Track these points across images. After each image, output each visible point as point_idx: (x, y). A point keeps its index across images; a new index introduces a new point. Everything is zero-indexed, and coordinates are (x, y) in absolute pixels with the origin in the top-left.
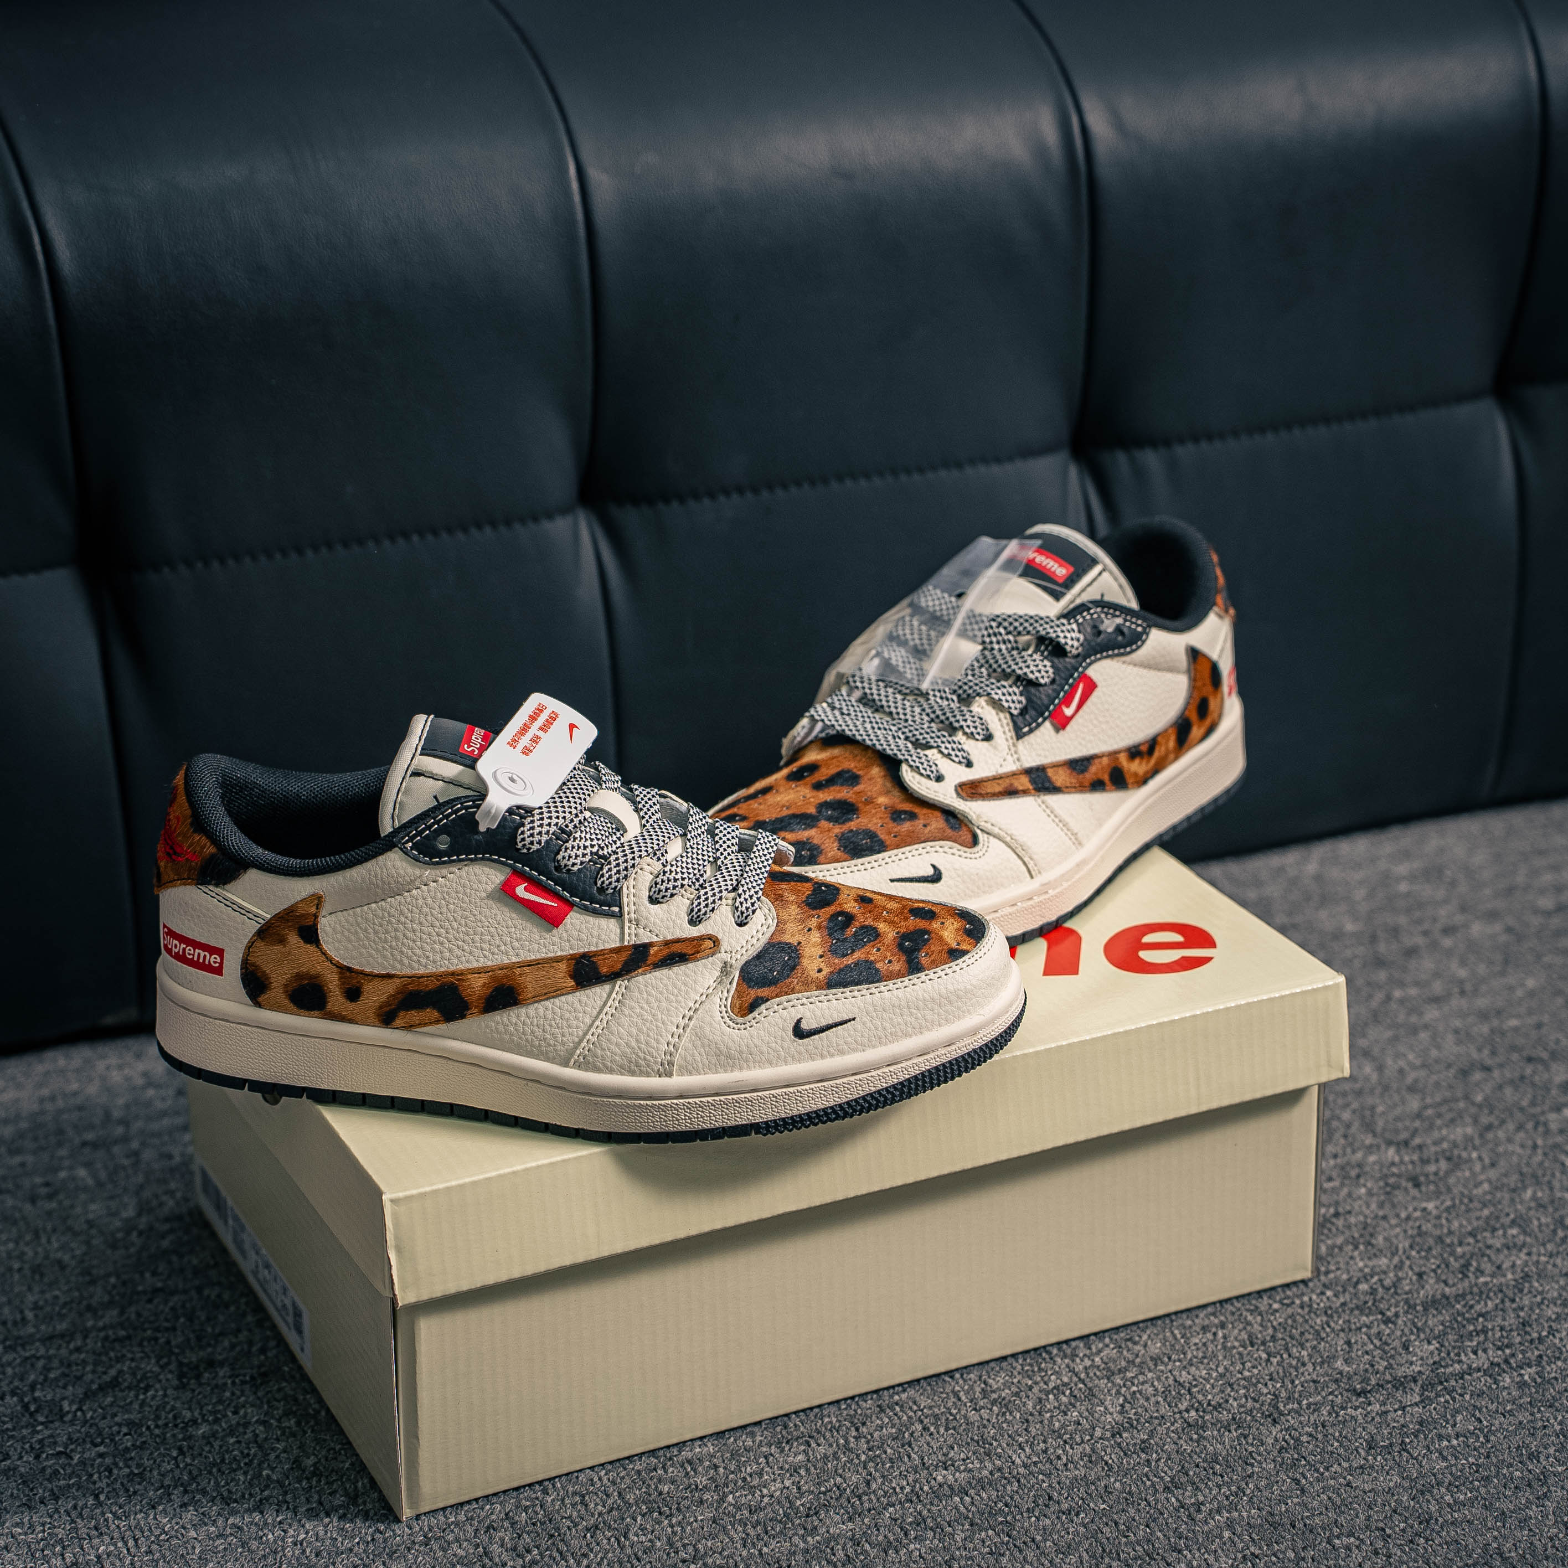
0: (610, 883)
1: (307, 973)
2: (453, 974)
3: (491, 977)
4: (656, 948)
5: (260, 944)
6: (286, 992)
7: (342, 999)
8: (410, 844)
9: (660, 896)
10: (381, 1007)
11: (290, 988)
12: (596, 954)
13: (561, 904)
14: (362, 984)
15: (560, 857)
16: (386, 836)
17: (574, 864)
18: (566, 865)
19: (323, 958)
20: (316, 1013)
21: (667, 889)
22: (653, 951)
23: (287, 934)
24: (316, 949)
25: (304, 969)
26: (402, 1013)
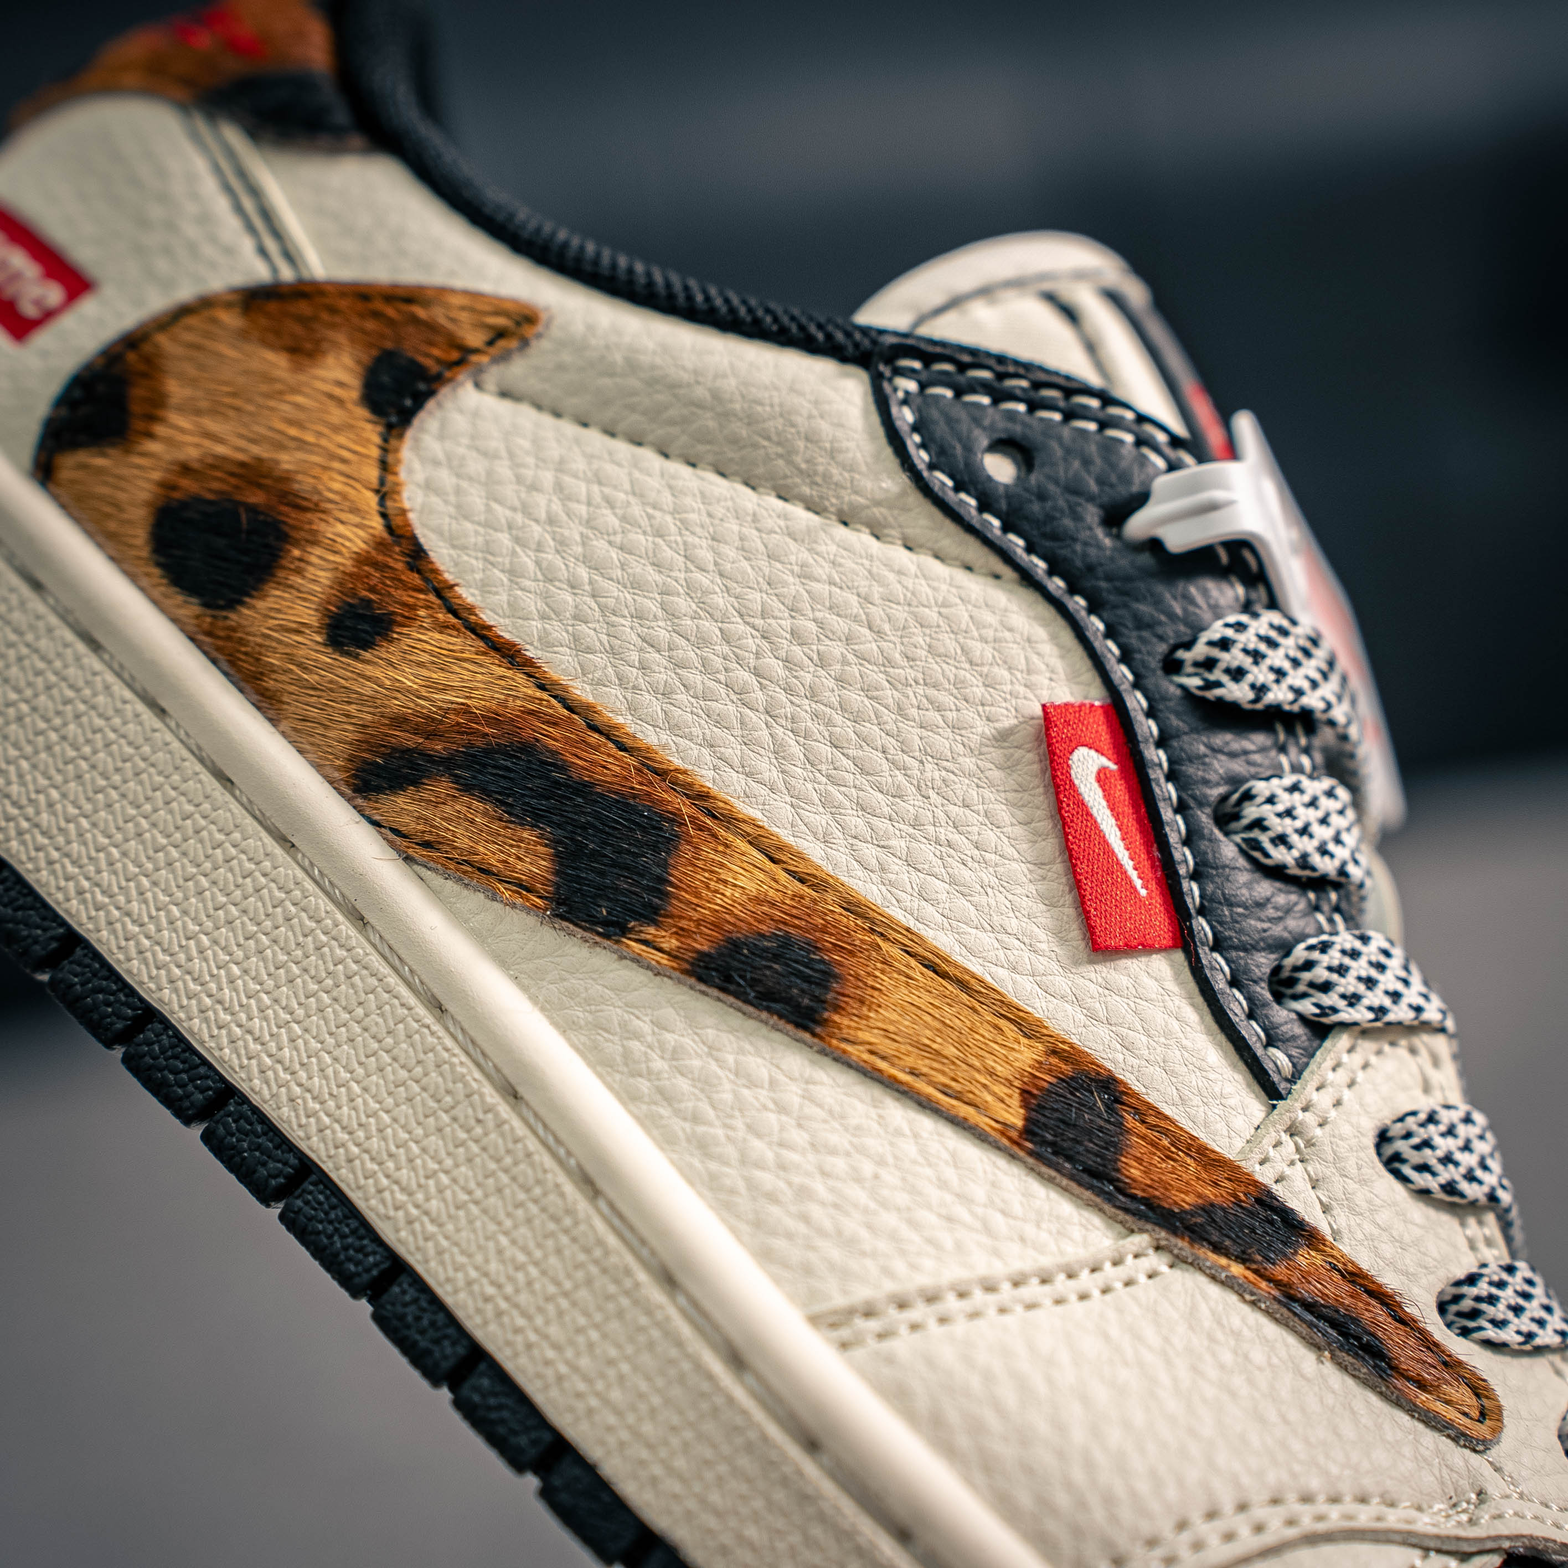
0: (1326, 987)
1: (286, 478)
2: (701, 797)
3: (798, 897)
4: (1318, 1259)
5: (231, 319)
6: (167, 486)
7: (308, 614)
8: (912, 386)
9: (1416, 1157)
10: (399, 721)
11: (189, 485)
12: (1144, 1111)
13: (1157, 901)
14: (410, 620)
15: (1261, 788)
16: (865, 331)
17: (1281, 840)
18: (1259, 824)
19: (372, 473)
20: (191, 609)
21: (1448, 1159)
22: (1305, 1258)
23: (336, 345)
24: (377, 440)
25: (287, 461)
26: (443, 787)
